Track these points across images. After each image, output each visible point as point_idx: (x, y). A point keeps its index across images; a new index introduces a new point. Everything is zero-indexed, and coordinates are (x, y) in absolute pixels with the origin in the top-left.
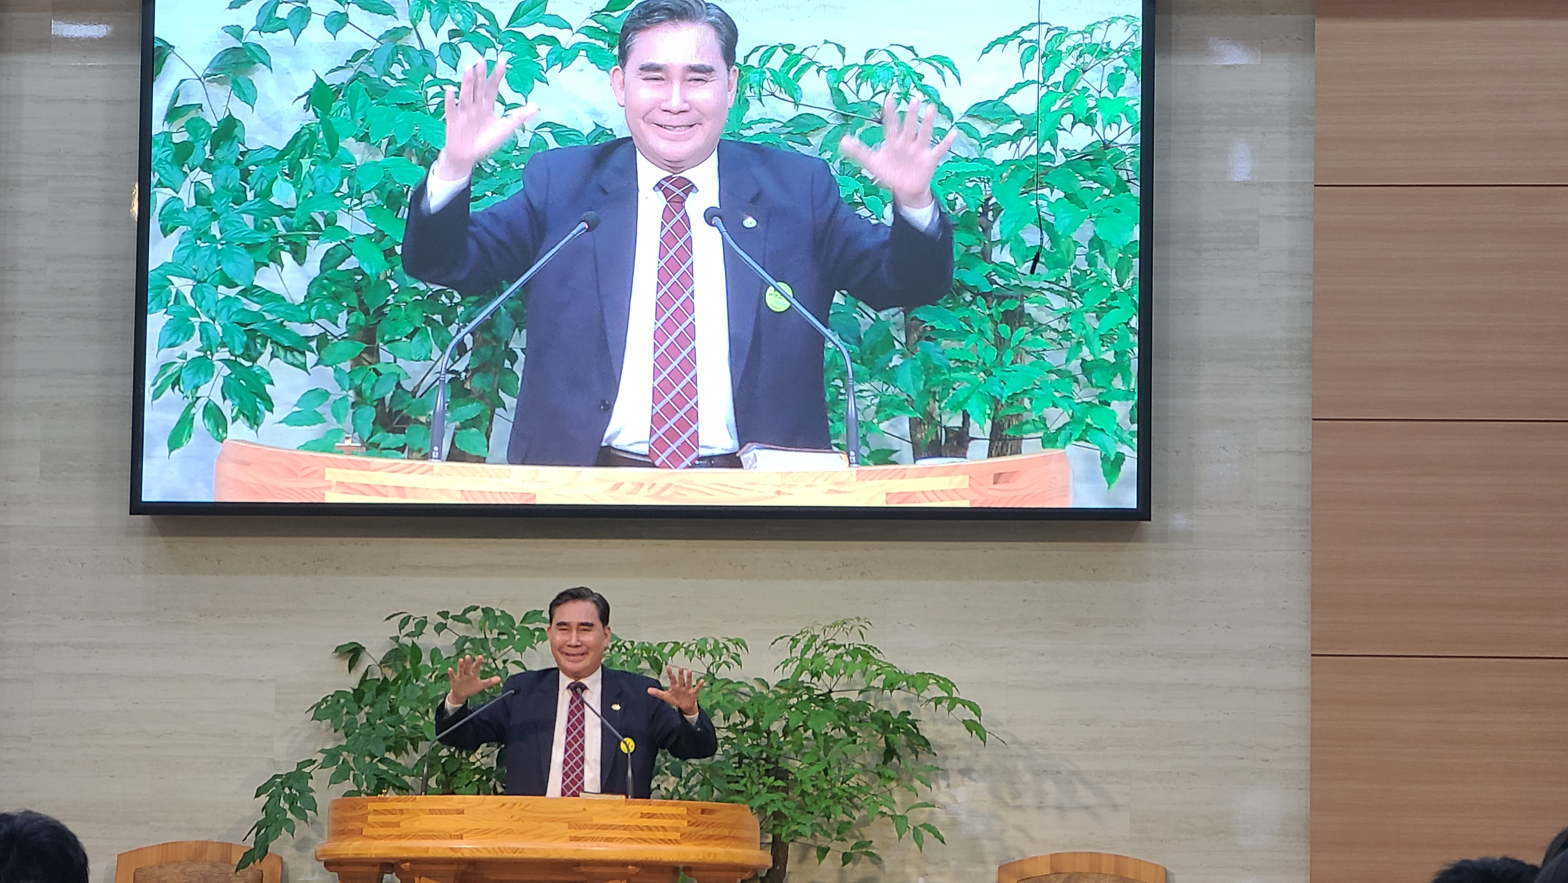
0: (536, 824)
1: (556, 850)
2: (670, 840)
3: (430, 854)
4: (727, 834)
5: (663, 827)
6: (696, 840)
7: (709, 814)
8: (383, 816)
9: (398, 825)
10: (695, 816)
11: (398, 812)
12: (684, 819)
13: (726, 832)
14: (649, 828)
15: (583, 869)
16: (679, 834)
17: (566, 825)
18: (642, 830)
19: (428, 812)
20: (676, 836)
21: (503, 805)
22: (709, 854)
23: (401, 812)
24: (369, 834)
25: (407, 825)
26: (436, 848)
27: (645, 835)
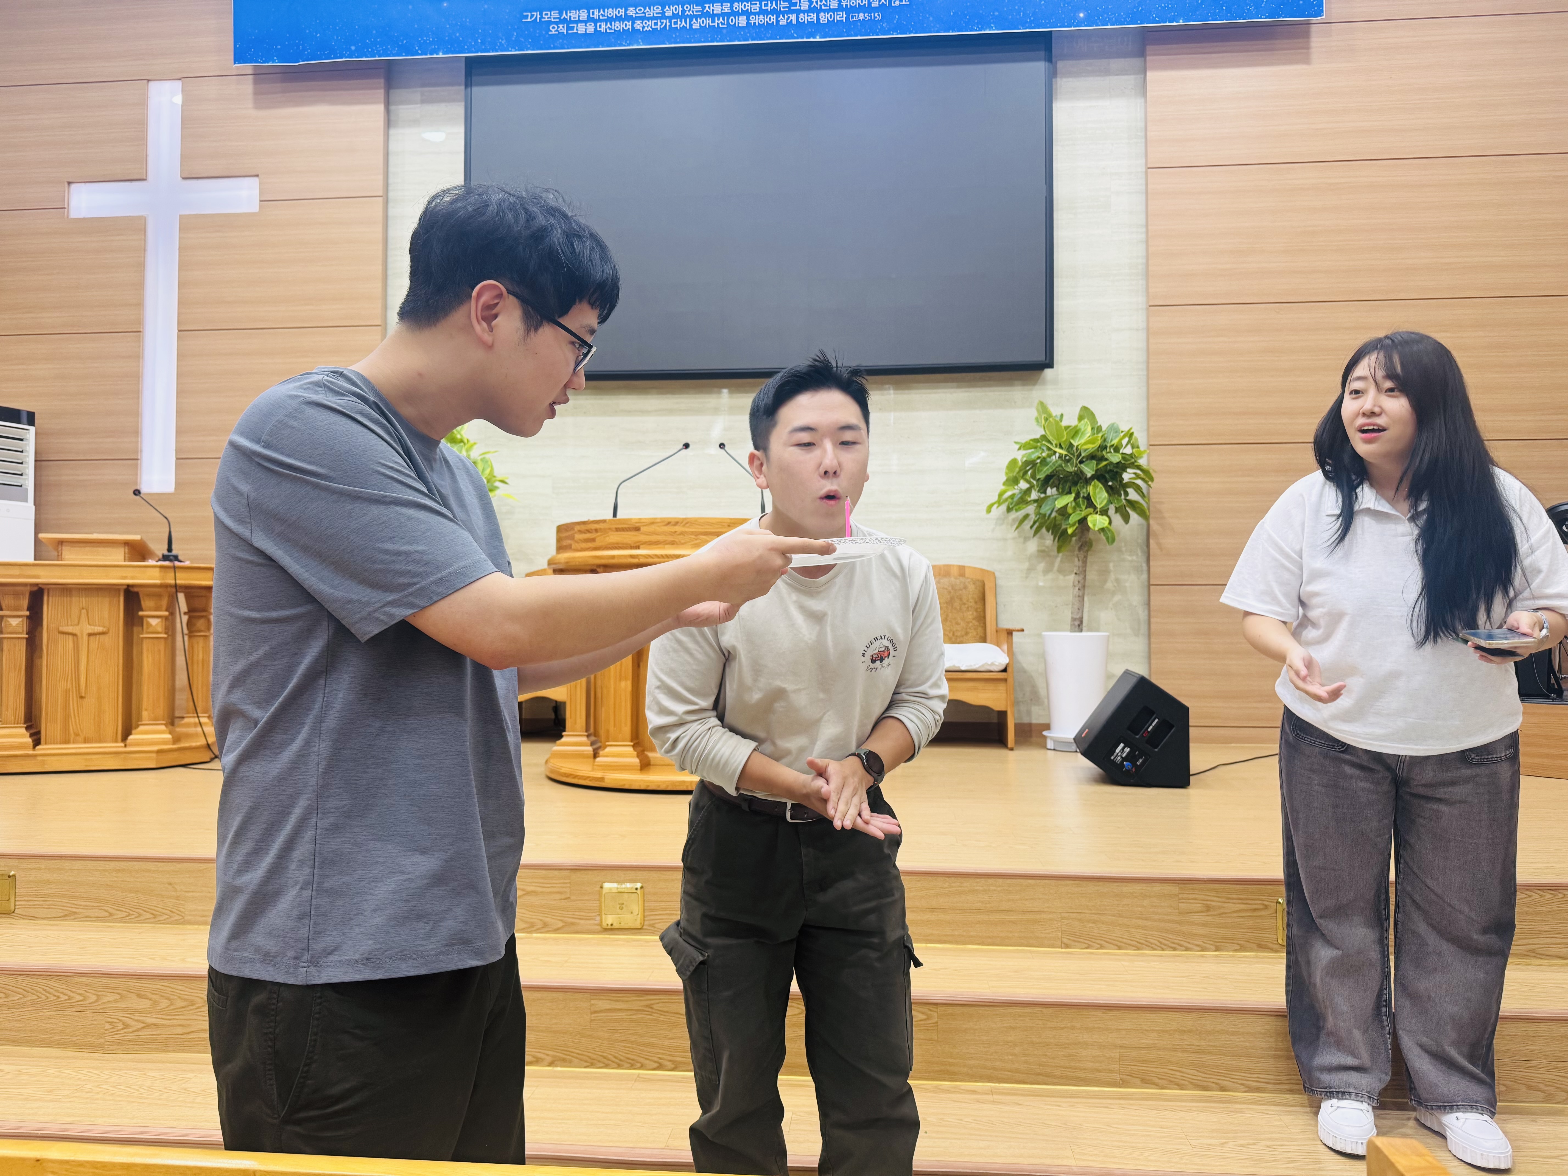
0: (693, 537)
9: (593, 540)
11: (594, 531)
19: (615, 530)
23: (596, 530)
26: (620, 556)
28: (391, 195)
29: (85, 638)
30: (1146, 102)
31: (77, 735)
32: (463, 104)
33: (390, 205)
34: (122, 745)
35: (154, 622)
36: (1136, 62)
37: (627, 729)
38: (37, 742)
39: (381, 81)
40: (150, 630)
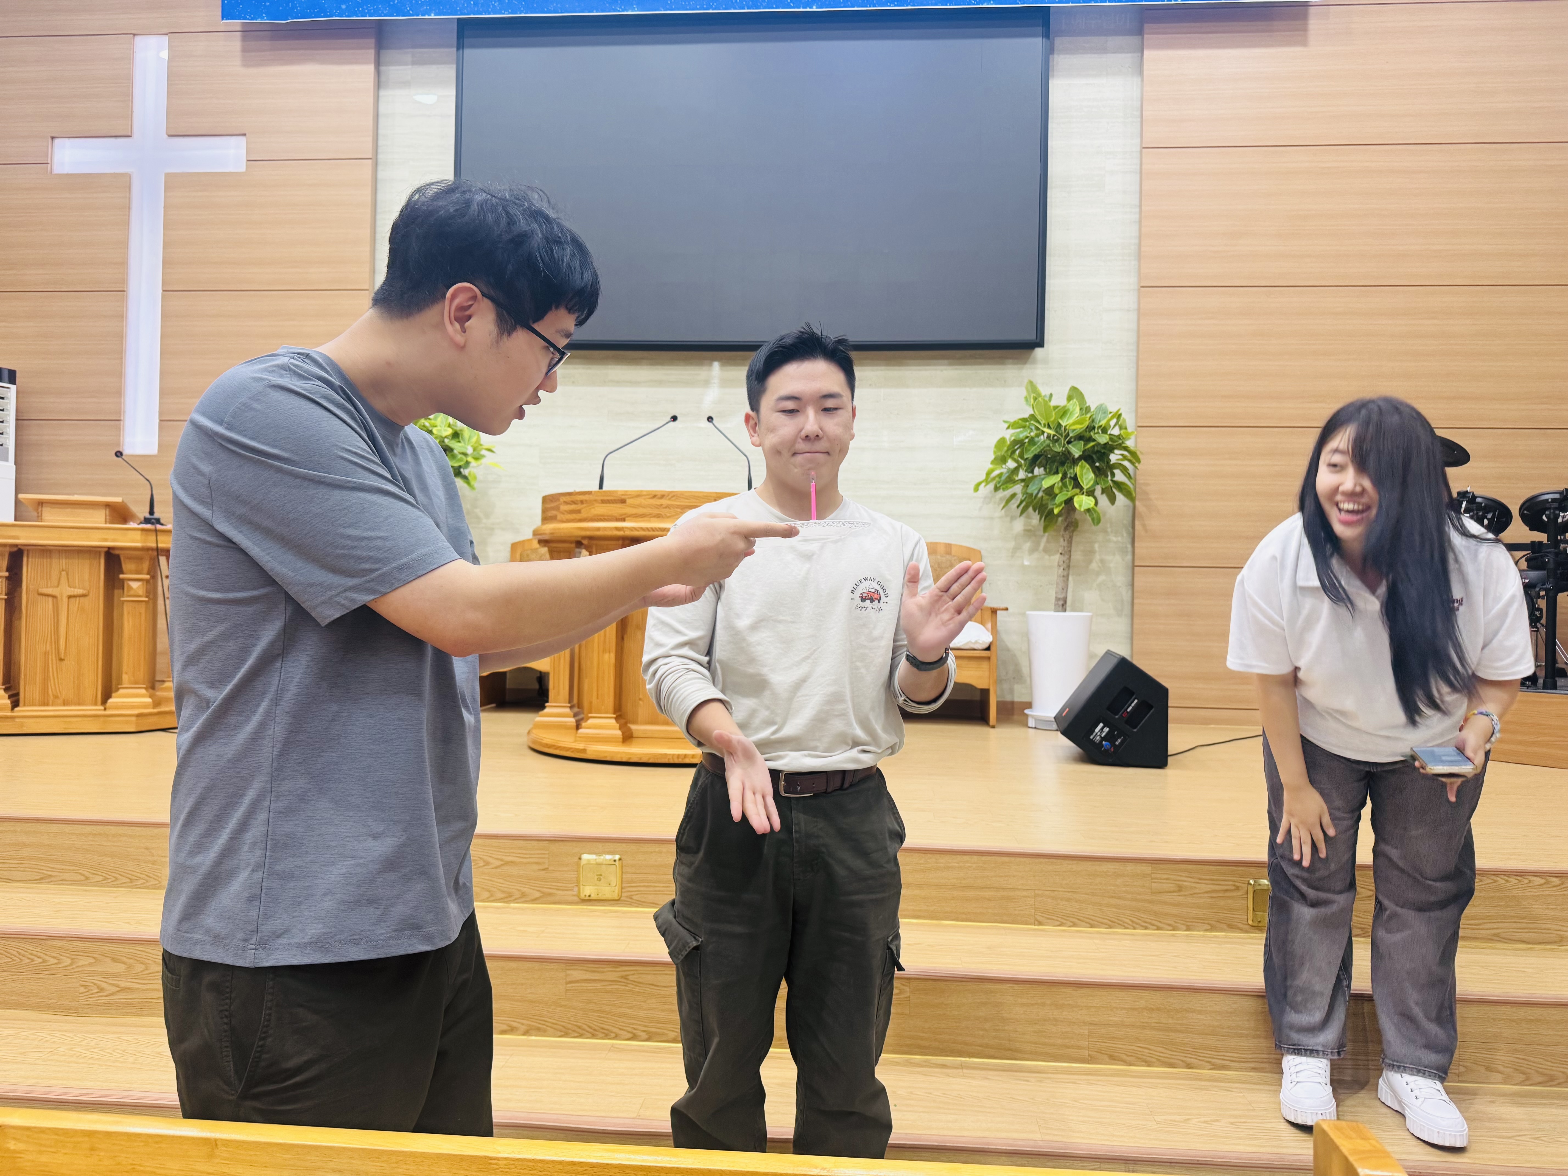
0: (679, 510)
3: (601, 532)
9: (579, 511)
11: (579, 502)
19: (600, 501)
23: (582, 502)
25: (585, 512)
26: (605, 529)
28: (381, 157)
29: (65, 600)
30: (1142, 80)
31: (56, 697)
32: (454, 66)
33: (380, 168)
34: (102, 708)
35: (135, 585)
36: (1134, 40)
37: (610, 701)
38: (15, 704)
39: (372, 42)
40: (132, 593)
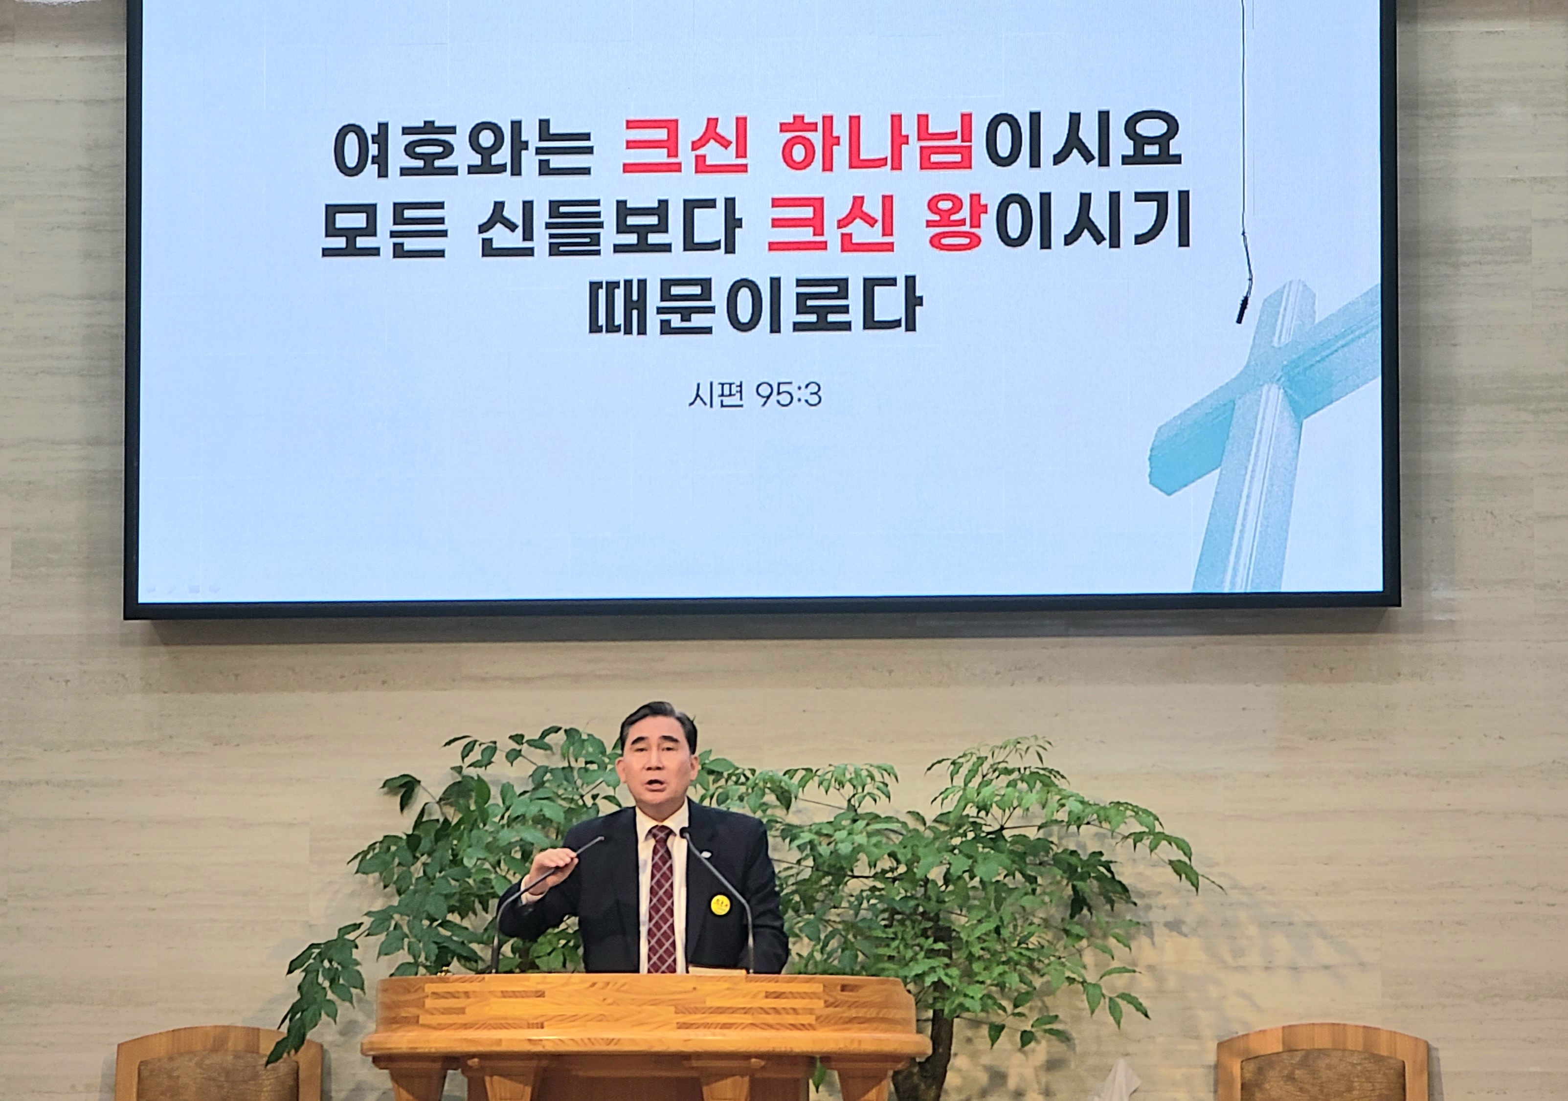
1: (660, 1041)
2: (803, 1025)
3: (503, 1048)
4: (874, 1015)
5: (794, 1009)
6: (835, 1023)
7: (851, 991)
8: (443, 1000)
9: (462, 1011)
10: (834, 994)
11: (463, 995)
12: (819, 998)
13: (872, 1013)
14: (776, 1010)
15: (695, 1063)
16: (814, 1017)
17: (672, 1009)
18: (767, 1013)
19: (500, 994)
20: (810, 1019)
21: (594, 984)
22: (852, 1041)
23: (467, 994)
24: (426, 1022)
25: (473, 1012)
26: (511, 1040)
27: (771, 1019)
